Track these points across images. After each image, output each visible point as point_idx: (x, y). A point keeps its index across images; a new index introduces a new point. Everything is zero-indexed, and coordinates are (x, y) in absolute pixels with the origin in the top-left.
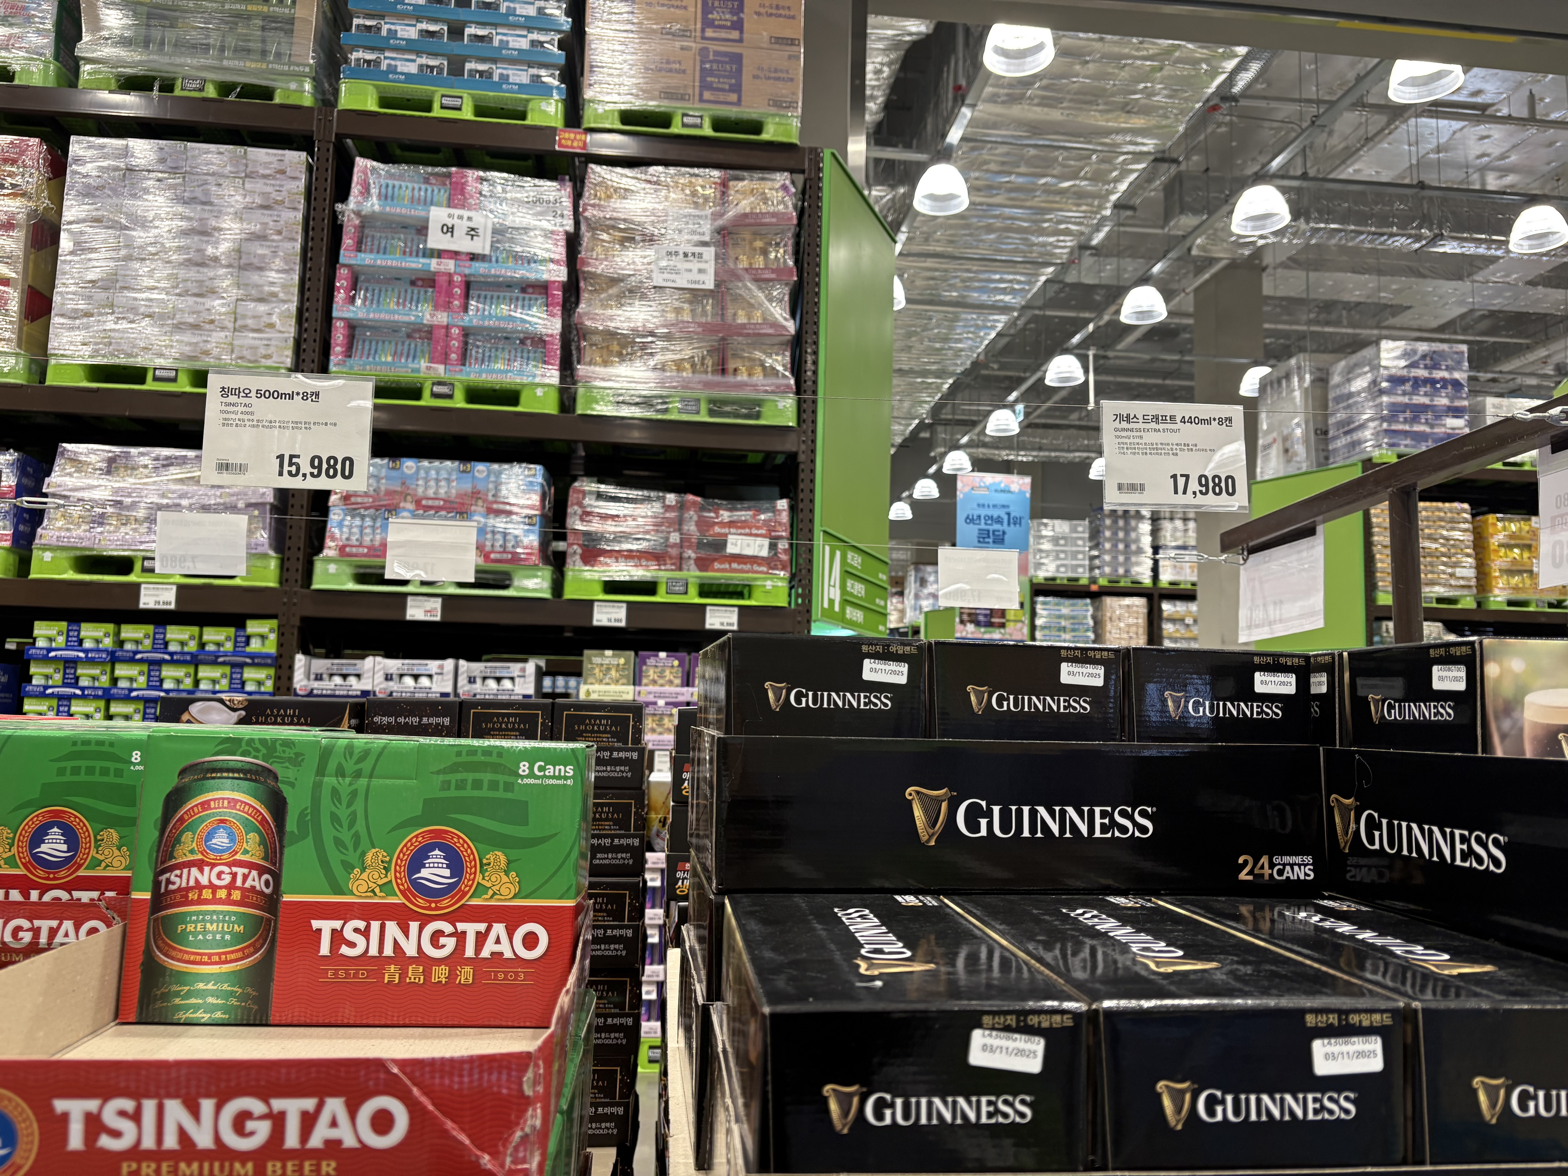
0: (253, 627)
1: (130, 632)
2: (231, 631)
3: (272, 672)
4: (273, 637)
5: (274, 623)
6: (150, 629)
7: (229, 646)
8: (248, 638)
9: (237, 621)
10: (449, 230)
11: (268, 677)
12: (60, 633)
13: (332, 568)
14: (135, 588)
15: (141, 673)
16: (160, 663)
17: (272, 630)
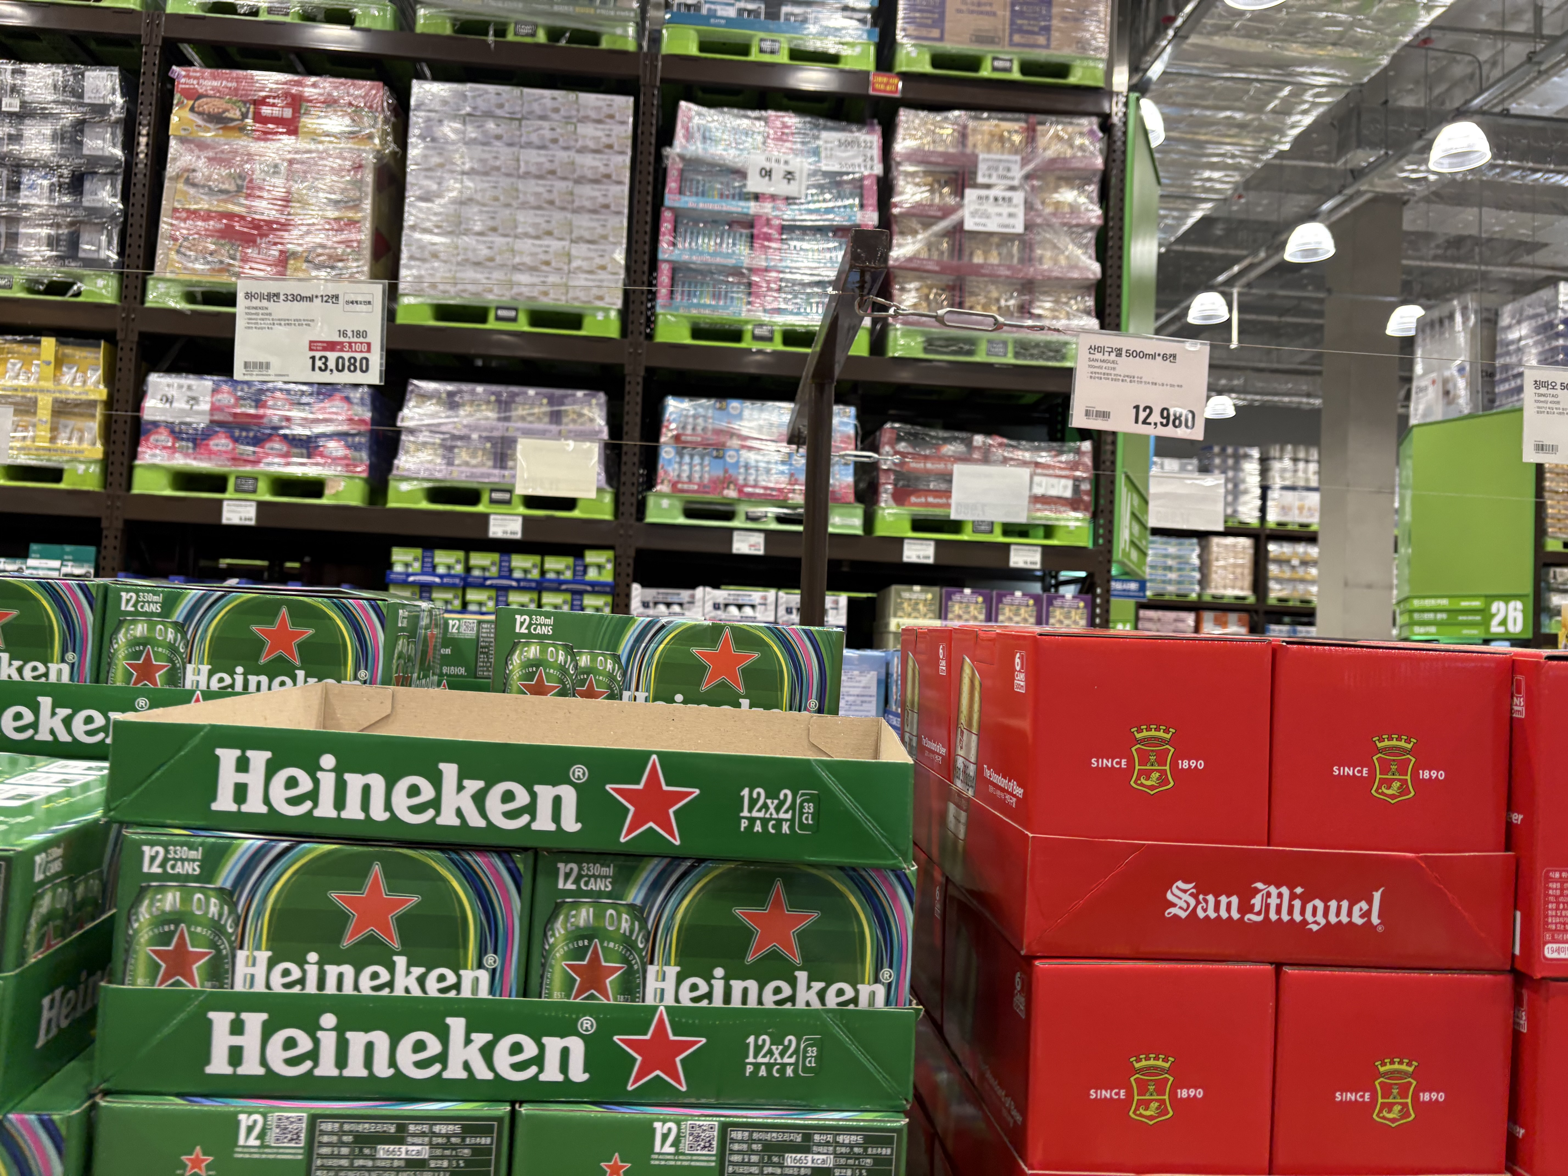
0: (591, 557)
1: (479, 559)
2: (570, 560)
3: (609, 599)
4: (609, 567)
5: (610, 554)
6: (496, 556)
7: (568, 575)
8: (586, 567)
9: (576, 551)
10: (767, 173)
11: (606, 604)
12: (416, 559)
13: (665, 503)
14: (484, 518)
15: (490, 598)
16: (506, 589)
17: (608, 561)
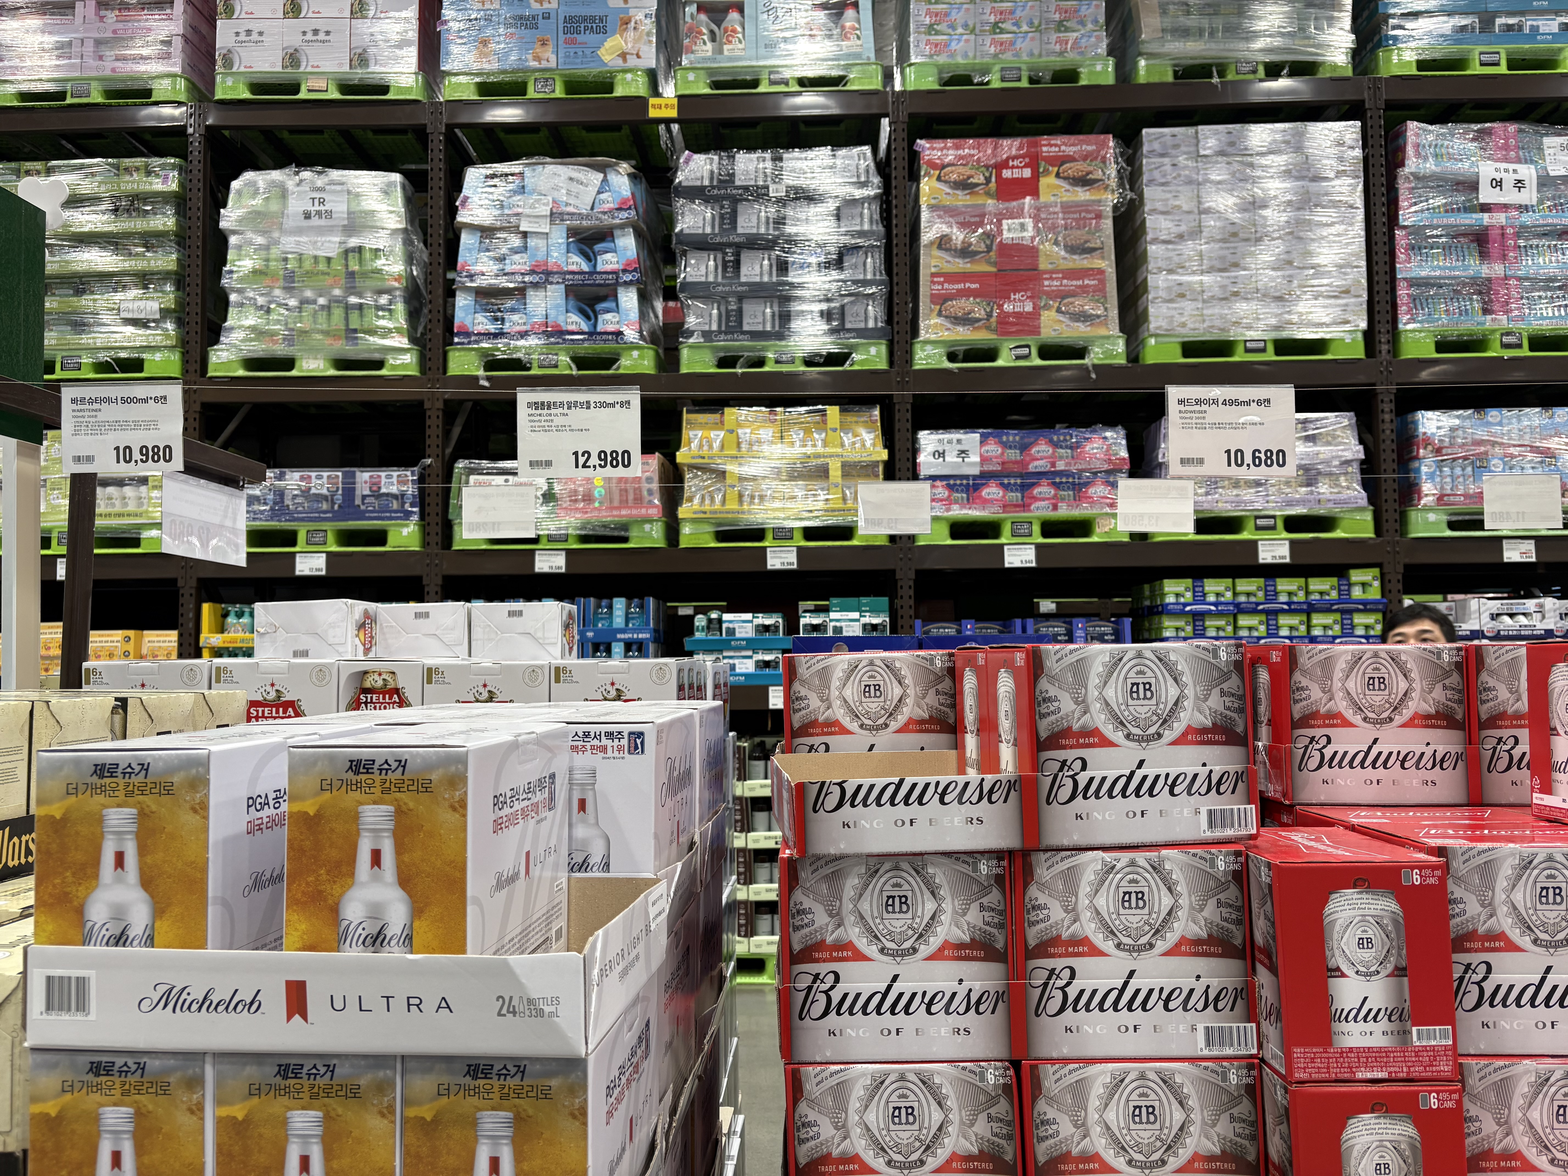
0: (1356, 576)
1: (1246, 585)
2: (1334, 581)
4: (1377, 584)
5: (1376, 571)
6: (1261, 581)
7: (1334, 595)
8: (1350, 585)
9: (1339, 571)
10: (1497, 184)
12: (1187, 589)
13: (1432, 517)
14: (1252, 546)
15: (1261, 623)
16: (1276, 613)
17: (1374, 578)
